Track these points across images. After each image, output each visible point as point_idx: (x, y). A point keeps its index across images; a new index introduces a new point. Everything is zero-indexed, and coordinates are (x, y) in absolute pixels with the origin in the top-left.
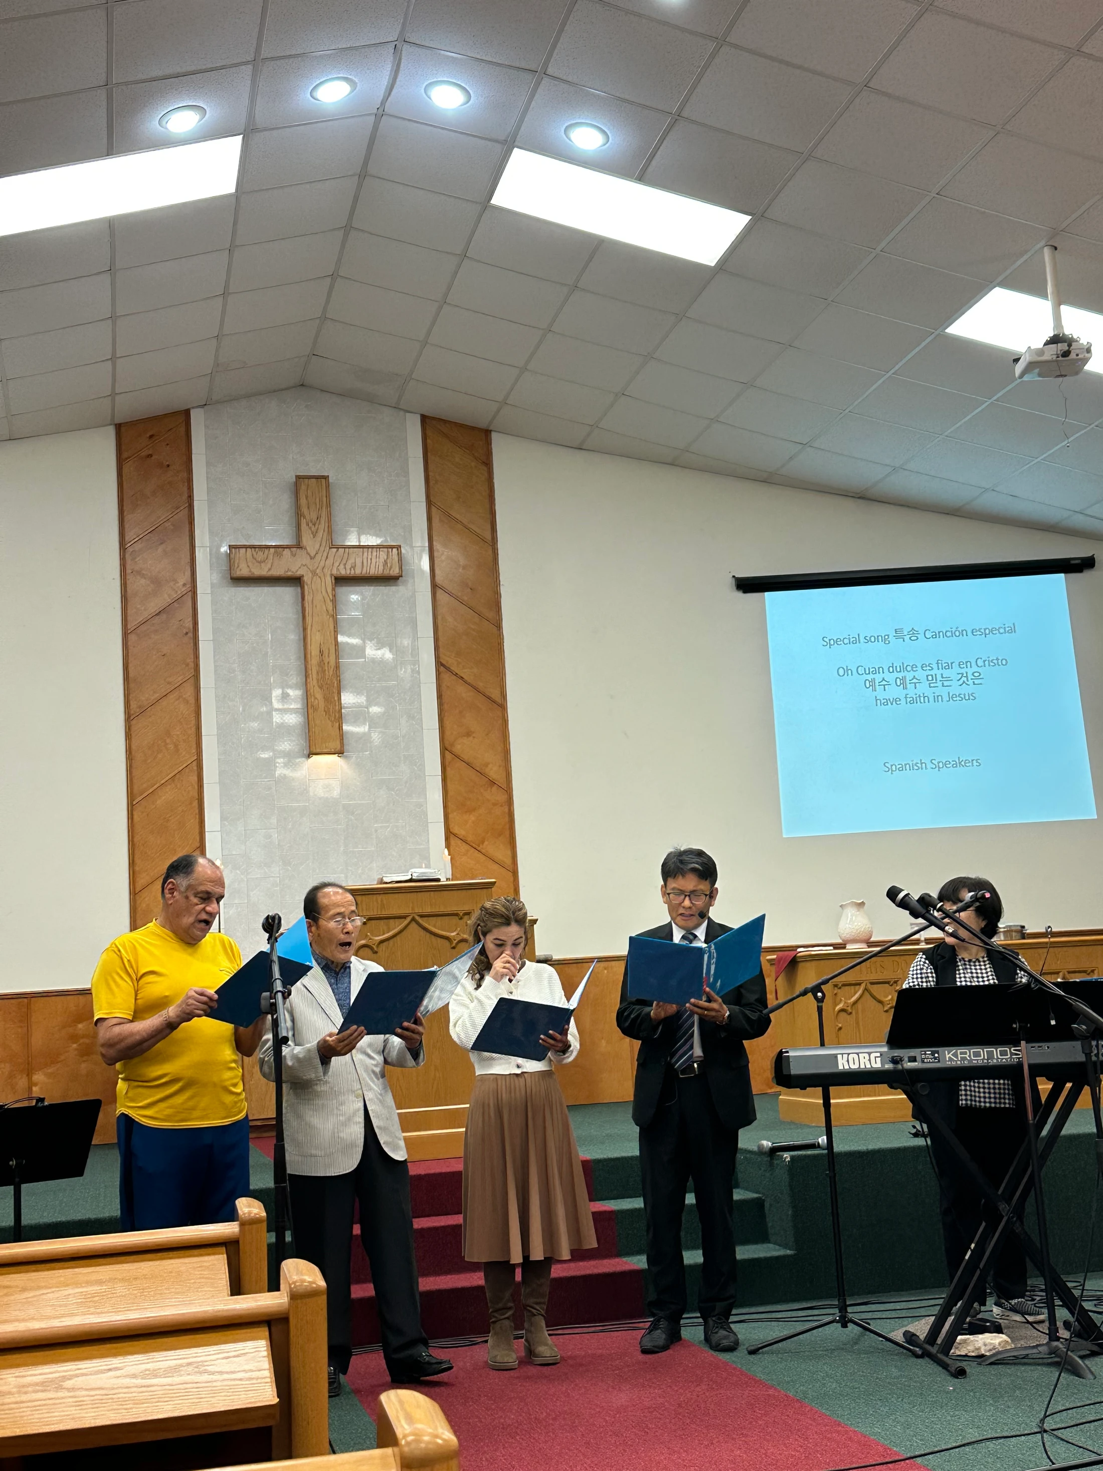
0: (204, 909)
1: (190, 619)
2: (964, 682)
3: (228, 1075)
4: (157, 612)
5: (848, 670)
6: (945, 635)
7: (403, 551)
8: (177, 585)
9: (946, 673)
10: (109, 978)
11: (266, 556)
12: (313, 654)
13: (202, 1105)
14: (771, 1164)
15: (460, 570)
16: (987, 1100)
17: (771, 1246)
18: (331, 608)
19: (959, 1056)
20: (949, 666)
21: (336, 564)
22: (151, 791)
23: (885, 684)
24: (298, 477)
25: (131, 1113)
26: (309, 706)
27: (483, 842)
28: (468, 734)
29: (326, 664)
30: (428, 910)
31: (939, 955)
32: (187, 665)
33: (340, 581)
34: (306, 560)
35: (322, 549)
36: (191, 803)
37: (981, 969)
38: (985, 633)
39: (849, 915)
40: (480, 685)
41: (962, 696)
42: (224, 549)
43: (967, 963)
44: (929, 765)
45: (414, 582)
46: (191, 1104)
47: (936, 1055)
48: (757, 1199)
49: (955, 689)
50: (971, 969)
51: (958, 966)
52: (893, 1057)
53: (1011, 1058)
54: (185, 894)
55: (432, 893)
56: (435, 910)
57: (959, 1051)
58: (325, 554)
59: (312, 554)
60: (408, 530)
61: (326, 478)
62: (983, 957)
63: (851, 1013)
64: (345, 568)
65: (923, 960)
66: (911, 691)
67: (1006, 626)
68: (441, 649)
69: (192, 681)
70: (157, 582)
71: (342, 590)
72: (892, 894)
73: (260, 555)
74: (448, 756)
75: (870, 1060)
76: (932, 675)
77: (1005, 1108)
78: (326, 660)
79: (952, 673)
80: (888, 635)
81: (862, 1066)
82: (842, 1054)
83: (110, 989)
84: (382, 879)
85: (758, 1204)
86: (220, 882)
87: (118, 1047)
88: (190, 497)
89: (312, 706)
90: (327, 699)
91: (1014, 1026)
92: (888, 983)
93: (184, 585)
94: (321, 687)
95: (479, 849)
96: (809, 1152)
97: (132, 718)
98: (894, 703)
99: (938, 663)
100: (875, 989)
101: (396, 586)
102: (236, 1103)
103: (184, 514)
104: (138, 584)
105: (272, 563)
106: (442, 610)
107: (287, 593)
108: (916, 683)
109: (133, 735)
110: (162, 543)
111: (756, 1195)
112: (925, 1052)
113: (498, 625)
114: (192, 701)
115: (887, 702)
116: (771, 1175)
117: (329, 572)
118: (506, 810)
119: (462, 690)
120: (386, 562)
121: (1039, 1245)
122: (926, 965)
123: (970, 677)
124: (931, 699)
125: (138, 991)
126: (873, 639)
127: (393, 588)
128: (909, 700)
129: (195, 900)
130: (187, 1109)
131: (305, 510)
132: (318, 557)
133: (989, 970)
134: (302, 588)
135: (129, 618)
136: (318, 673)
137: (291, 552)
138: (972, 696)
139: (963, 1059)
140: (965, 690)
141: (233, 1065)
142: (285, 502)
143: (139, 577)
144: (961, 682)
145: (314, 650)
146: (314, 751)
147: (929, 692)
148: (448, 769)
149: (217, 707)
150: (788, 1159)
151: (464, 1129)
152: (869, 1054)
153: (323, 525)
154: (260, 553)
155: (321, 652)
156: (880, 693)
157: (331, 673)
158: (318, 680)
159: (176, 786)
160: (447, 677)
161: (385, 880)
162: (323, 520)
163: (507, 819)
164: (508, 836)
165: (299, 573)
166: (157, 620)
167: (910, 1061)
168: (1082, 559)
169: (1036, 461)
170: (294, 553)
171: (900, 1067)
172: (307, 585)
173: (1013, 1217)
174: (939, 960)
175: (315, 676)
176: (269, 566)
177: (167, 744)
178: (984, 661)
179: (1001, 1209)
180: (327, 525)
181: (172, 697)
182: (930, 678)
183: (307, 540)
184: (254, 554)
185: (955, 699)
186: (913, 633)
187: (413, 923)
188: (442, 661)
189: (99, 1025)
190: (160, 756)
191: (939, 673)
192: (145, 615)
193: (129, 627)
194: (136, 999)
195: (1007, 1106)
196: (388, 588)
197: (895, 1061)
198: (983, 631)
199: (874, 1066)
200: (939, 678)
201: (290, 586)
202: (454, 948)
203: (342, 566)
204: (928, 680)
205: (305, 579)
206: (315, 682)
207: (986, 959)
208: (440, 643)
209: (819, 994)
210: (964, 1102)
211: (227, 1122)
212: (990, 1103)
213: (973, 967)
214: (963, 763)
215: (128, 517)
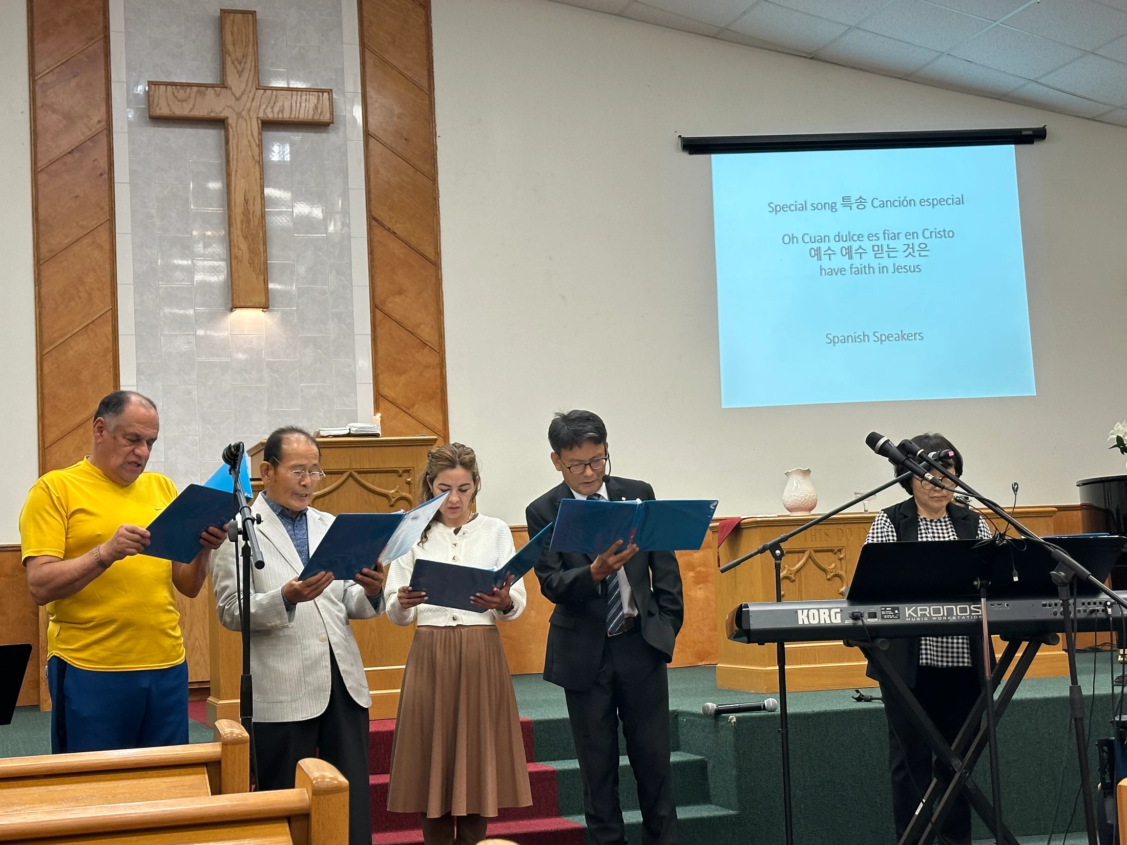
0: (133, 451)
1: (106, 159)
2: (910, 253)
3: (164, 617)
4: (70, 150)
5: (793, 238)
6: (893, 204)
7: (334, 96)
8: (91, 122)
9: (893, 244)
10: (38, 517)
11: (187, 95)
12: (237, 202)
13: (139, 648)
14: (716, 726)
15: (395, 119)
16: (945, 659)
17: (713, 807)
18: (257, 154)
19: (919, 613)
20: (896, 236)
21: (264, 107)
22: (61, 341)
23: (830, 253)
24: (223, 11)
25: (65, 656)
26: (233, 257)
27: (413, 406)
28: (401, 292)
29: (251, 213)
30: (367, 466)
31: (901, 514)
32: (102, 209)
33: (268, 125)
34: (231, 101)
35: (248, 89)
36: (105, 356)
37: (942, 529)
38: (933, 203)
39: (795, 482)
40: (413, 241)
41: (908, 268)
42: (141, 89)
43: (929, 523)
44: (872, 338)
45: (346, 129)
46: (128, 645)
47: (896, 612)
48: (701, 761)
49: (901, 260)
50: (932, 529)
51: (920, 526)
52: (853, 613)
53: (970, 615)
54: (113, 435)
55: (371, 448)
56: (374, 466)
57: (919, 608)
58: (251, 95)
59: (238, 94)
60: (340, 72)
61: (253, 13)
62: (944, 518)
63: (794, 581)
64: (273, 111)
65: (884, 519)
66: (857, 261)
67: (954, 197)
68: (372, 202)
69: (107, 225)
70: (70, 119)
71: (269, 135)
72: (872, 440)
73: (181, 93)
74: (379, 315)
75: (830, 616)
76: (878, 246)
77: (963, 667)
78: (251, 208)
79: (899, 244)
80: (835, 203)
81: (822, 622)
82: (802, 610)
83: (40, 528)
84: (319, 433)
85: (701, 767)
86: (154, 424)
87: (49, 586)
88: (106, 28)
89: (236, 257)
90: (252, 251)
91: (976, 583)
92: (832, 551)
93: (99, 122)
94: (245, 238)
95: (408, 411)
96: (754, 714)
97: (41, 263)
98: (839, 273)
99: (884, 233)
100: (819, 557)
101: (326, 133)
102: (174, 646)
103: (99, 45)
104: (48, 119)
105: (195, 102)
106: (375, 161)
107: (210, 136)
108: (862, 252)
109: (43, 281)
110: (75, 76)
111: (699, 757)
112: (886, 608)
113: (433, 178)
114: (107, 247)
115: (832, 272)
116: (715, 736)
117: (256, 115)
118: (438, 372)
119: (396, 248)
120: (316, 107)
121: (991, 803)
122: (887, 524)
123: (916, 248)
124: (877, 270)
125: (68, 529)
126: (820, 207)
127: (324, 135)
128: (854, 270)
129: (124, 442)
130: (122, 652)
131: (230, 48)
132: (245, 98)
133: (950, 530)
134: (227, 130)
135: (39, 156)
136: (242, 222)
137: (215, 91)
138: (917, 269)
139: (924, 616)
140: (911, 261)
141: (171, 608)
142: (209, 37)
143: (49, 112)
144: (907, 253)
145: (238, 198)
146: (238, 305)
147: (875, 263)
148: (378, 329)
149: (134, 255)
150: (734, 720)
151: (399, 691)
152: (830, 609)
153: (249, 64)
154: (182, 92)
155: (246, 201)
156: (826, 263)
157: (256, 223)
158: (242, 230)
159: (89, 336)
160: (378, 232)
161: (322, 433)
162: (250, 58)
163: (438, 383)
164: (439, 399)
165: (223, 115)
166: (69, 159)
167: (870, 617)
168: (1034, 130)
169: (995, 24)
170: (218, 93)
171: (860, 623)
172: (232, 128)
173: (966, 773)
174: (902, 519)
175: (239, 225)
176: (191, 106)
177: (80, 292)
178: (931, 232)
179: (953, 764)
180: (253, 64)
181: (85, 241)
182: (876, 248)
183: (232, 80)
184: (176, 92)
185: (900, 271)
186: (861, 201)
187: (351, 479)
188: (374, 214)
189: (27, 564)
190: (73, 304)
191: (885, 243)
192: (57, 153)
193: (39, 164)
194: (67, 538)
195: (966, 665)
196: (318, 135)
197: (855, 617)
198: (931, 201)
199: (834, 621)
200: (885, 249)
201: (214, 129)
202: (392, 506)
203: (269, 110)
204: (874, 251)
205: (230, 121)
206: (239, 232)
207: (947, 519)
208: (373, 196)
209: (778, 552)
210: (924, 661)
211: (165, 665)
212: (947, 662)
213: (934, 528)
214: (906, 337)
215: (38, 47)
